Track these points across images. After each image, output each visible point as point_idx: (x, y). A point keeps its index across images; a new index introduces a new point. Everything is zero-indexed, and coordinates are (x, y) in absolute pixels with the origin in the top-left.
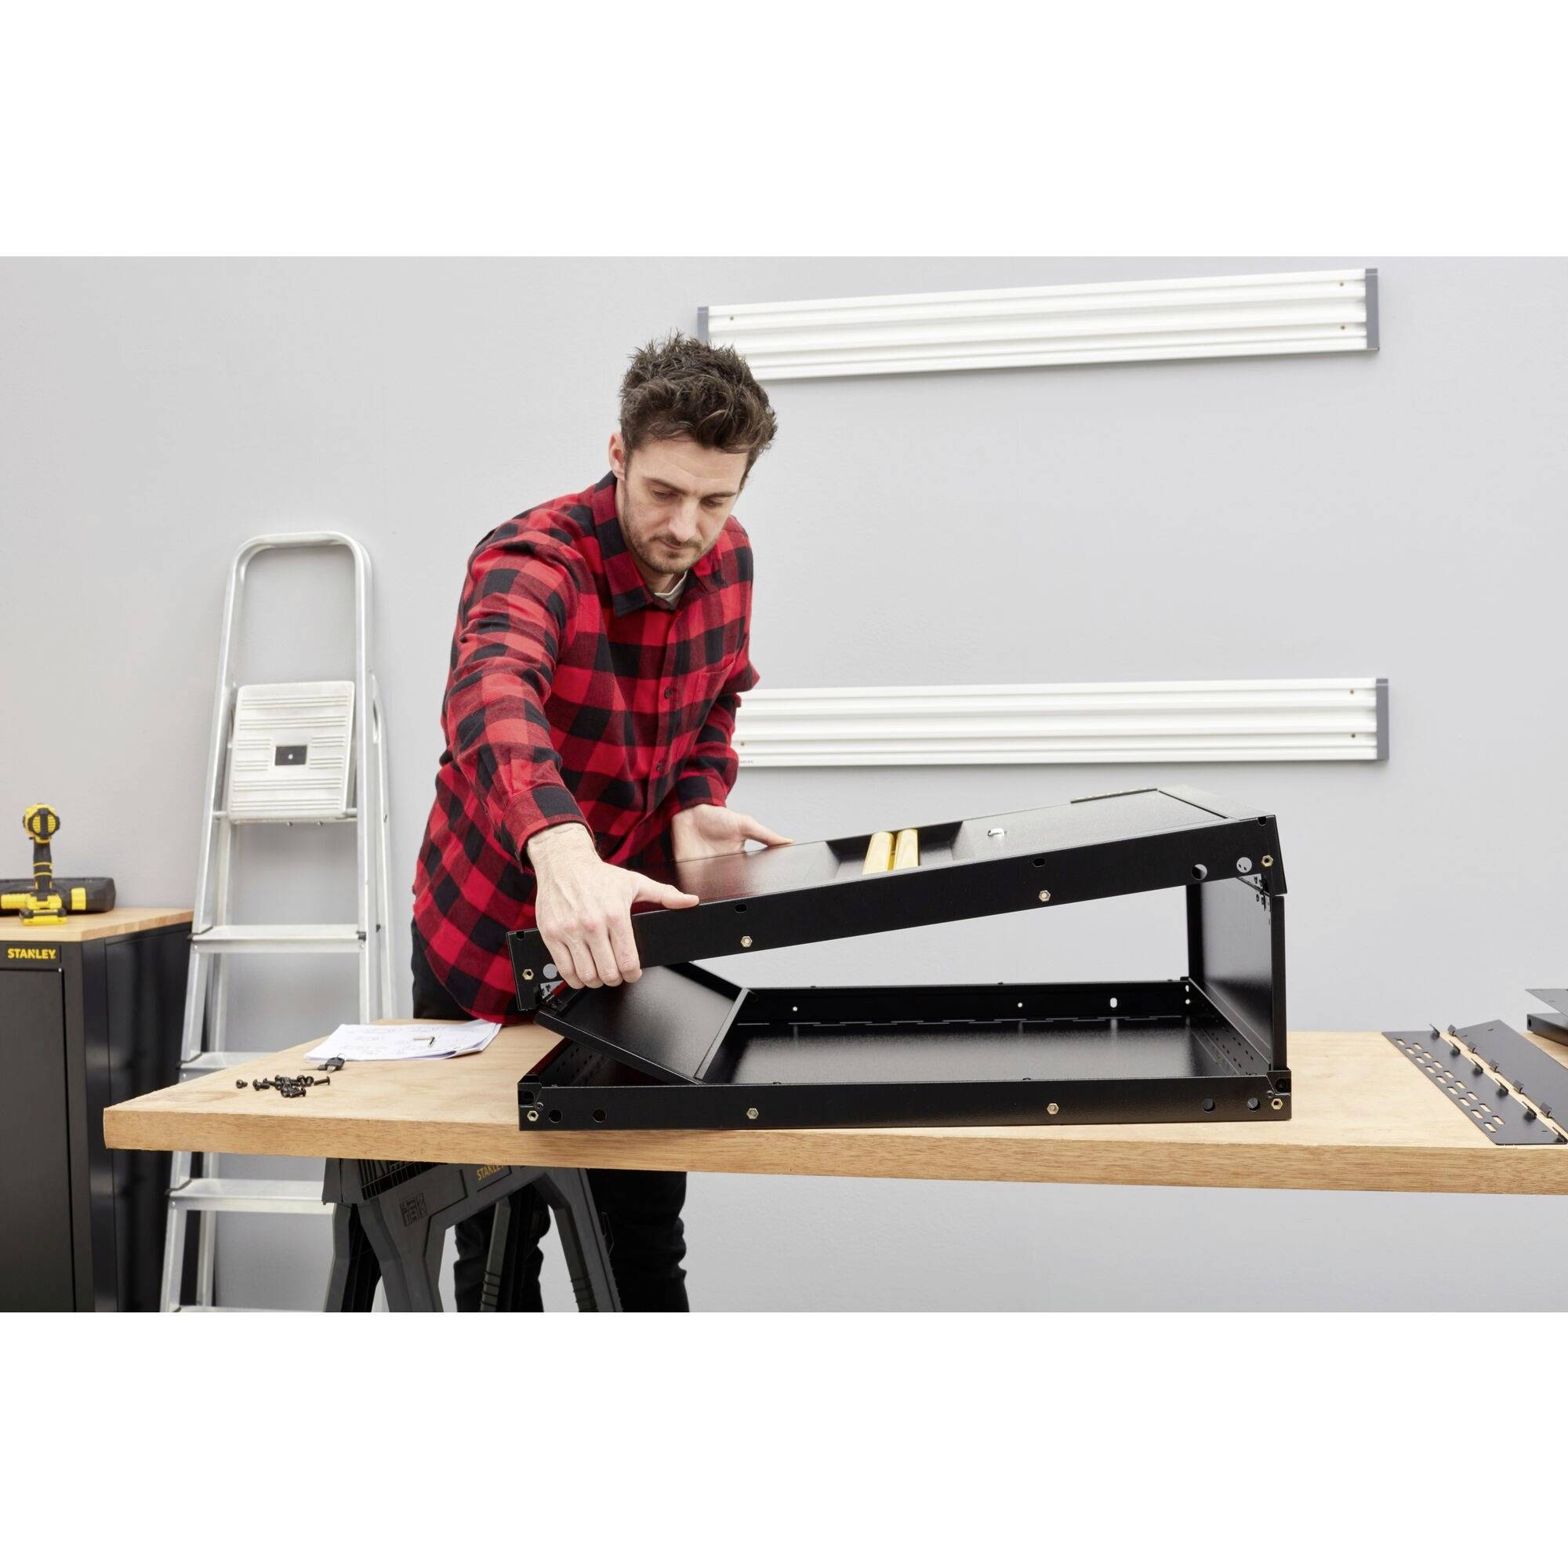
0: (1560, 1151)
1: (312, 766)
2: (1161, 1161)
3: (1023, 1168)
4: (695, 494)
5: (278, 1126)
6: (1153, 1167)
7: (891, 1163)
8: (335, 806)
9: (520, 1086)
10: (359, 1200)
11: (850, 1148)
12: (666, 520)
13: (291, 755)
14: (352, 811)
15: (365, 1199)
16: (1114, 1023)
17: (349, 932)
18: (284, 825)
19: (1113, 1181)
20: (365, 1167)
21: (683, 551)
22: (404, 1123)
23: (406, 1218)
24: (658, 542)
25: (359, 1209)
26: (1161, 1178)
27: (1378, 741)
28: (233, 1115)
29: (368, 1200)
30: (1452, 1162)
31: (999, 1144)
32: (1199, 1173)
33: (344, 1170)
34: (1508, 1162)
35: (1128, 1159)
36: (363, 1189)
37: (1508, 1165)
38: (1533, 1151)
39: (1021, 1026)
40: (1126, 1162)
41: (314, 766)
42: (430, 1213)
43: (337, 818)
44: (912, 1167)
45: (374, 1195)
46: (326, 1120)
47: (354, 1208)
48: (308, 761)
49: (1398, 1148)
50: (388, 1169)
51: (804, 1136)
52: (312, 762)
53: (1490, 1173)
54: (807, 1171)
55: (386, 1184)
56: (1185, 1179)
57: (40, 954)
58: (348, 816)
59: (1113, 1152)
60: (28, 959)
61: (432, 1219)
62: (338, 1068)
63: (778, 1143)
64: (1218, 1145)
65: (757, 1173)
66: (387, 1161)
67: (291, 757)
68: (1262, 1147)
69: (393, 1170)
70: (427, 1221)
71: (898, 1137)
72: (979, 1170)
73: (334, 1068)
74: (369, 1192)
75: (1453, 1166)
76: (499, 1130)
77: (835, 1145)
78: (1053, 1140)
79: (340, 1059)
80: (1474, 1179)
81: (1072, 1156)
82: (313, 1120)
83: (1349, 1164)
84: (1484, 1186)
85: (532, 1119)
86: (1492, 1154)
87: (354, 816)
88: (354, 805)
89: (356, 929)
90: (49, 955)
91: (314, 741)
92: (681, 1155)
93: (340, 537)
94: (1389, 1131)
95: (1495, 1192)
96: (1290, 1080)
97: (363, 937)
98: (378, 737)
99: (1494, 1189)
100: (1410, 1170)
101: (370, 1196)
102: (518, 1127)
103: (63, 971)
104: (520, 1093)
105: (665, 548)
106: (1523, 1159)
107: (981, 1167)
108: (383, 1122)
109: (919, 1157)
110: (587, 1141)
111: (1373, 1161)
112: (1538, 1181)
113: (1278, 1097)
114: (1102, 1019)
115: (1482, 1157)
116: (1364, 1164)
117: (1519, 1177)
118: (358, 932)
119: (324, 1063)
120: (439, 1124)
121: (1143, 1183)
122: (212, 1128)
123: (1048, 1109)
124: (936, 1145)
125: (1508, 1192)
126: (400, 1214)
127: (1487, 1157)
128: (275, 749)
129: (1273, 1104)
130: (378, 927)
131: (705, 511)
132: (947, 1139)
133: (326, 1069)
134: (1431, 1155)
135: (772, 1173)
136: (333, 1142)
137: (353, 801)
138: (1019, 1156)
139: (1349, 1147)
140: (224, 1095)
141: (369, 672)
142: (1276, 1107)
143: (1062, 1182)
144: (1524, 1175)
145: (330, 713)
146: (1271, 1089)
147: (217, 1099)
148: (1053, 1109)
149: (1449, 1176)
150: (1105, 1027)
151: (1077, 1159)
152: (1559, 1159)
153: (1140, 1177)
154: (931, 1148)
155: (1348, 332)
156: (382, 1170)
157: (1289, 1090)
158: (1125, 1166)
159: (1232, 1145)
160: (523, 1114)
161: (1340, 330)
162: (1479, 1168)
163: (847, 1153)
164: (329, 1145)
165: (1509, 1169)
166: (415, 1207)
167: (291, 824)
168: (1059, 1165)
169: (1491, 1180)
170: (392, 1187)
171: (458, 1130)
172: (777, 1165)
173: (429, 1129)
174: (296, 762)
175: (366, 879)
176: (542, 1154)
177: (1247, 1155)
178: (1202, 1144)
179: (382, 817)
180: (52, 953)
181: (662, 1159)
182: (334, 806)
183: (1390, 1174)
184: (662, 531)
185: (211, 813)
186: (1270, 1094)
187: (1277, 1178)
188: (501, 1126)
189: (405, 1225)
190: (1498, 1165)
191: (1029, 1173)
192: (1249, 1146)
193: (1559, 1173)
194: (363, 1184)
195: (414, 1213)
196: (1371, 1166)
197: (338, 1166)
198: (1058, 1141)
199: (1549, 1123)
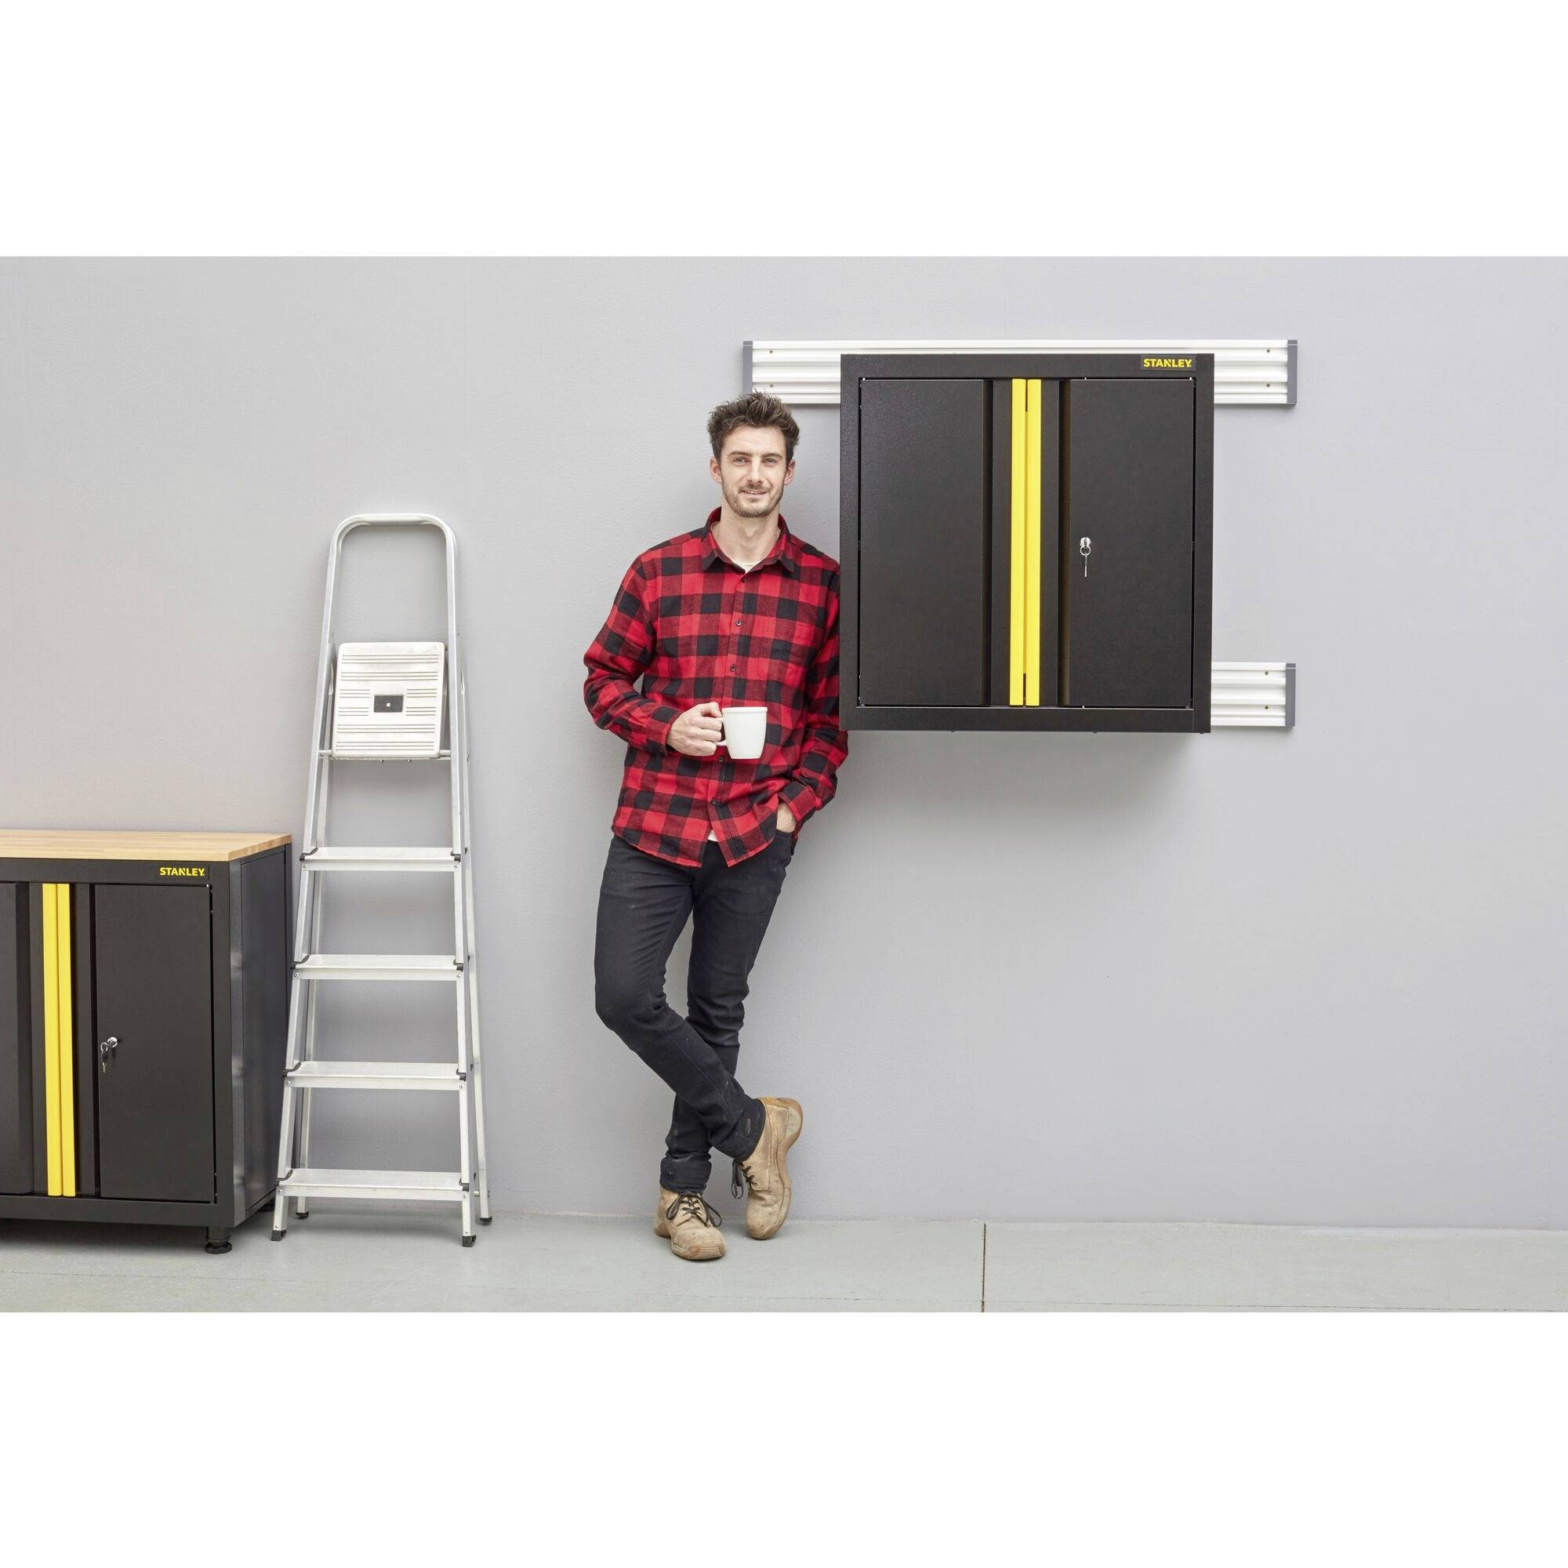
1: (408, 713)
8: (431, 748)
13: (388, 704)
14: (445, 752)
17: (444, 854)
27: (1286, 712)
41: (410, 713)
43: (431, 758)
48: (404, 708)
52: (409, 710)
57: (191, 872)
58: (441, 756)
60: (178, 876)
87: (448, 756)
88: (447, 746)
89: (451, 852)
90: (199, 873)
91: (409, 692)
93: (430, 518)
97: (458, 859)
98: (463, 691)
103: (211, 887)
118: (453, 854)
128: (374, 698)
130: (466, 850)
137: (446, 744)
141: (458, 635)
145: (422, 668)
155: (1271, 389)
161: (1266, 387)
174: (392, 710)
179: (466, 757)
180: (202, 872)
182: (428, 747)
185: (316, 751)
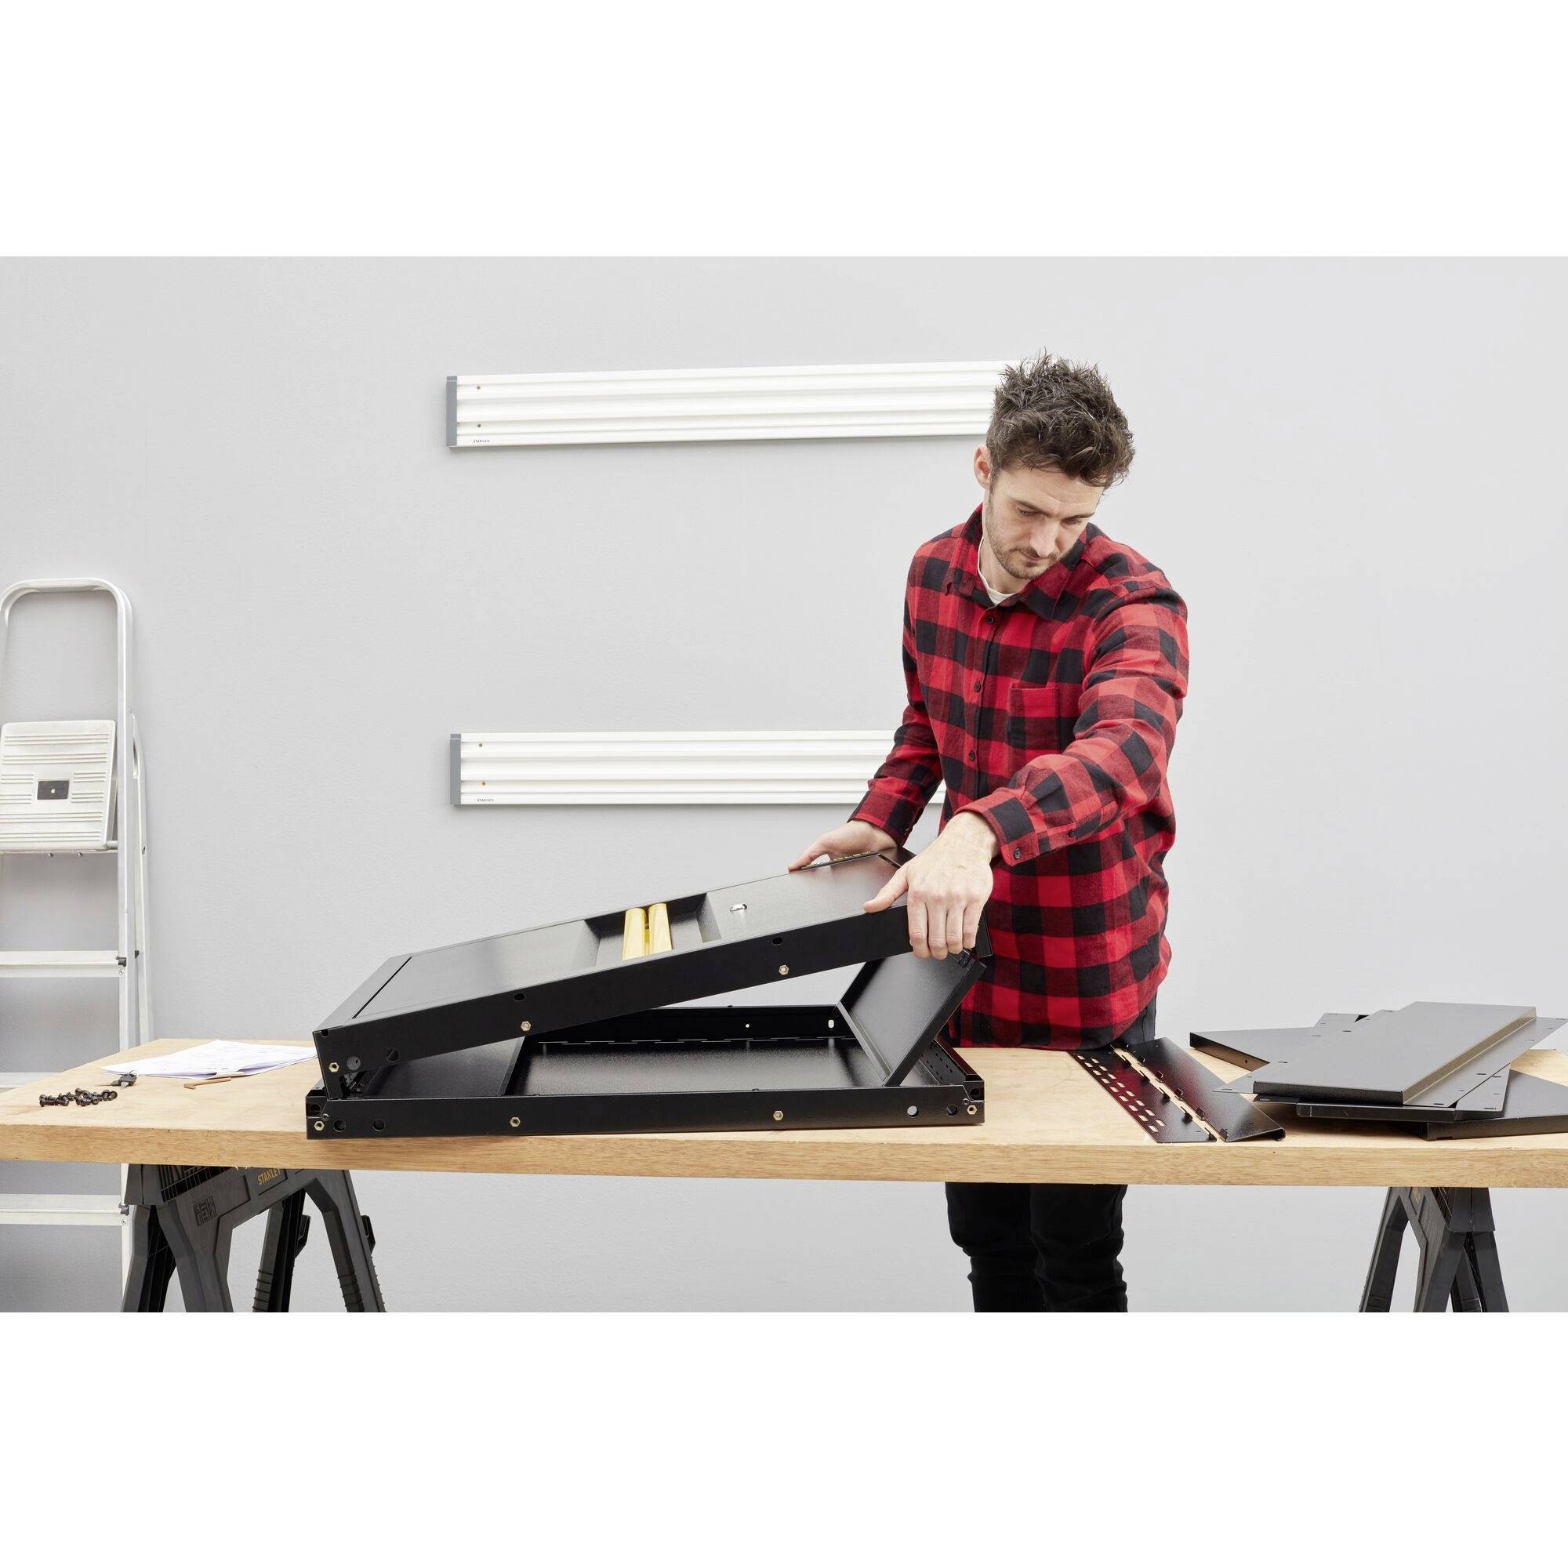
0: (1210, 1148)
1: (73, 800)
2: (874, 1159)
3: (754, 1166)
4: (1057, 516)
5: (85, 1136)
6: (866, 1164)
7: (639, 1163)
8: (97, 838)
9: (307, 1099)
10: (158, 1201)
11: (603, 1150)
12: (1027, 535)
13: (53, 790)
14: (112, 843)
15: (164, 1201)
16: (831, 1042)
17: (109, 958)
18: (46, 855)
19: (833, 1177)
20: (164, 1171)
21: (1040, 562)
22: (202, 1132)
23: (199, 1219)
24: (1018, 552)
25: (158, 1211)
26: (873, 1173)
28: (43, 1126)
29: (167, 1202)
30: (1120, 1158)
31: (734, 1146)
32: (907, 1170)
33: (144, 1174)
34: (1166, 1157)
35: (845, 1158)
36: (162, 1192)
37: (1167, 1160)
38: (1188, 1147)
39: (748, 1044)
40: (843, 1160)
41: (76, 800)
42: (219, 1215)
43: (98, 850)
44: (656, 1167)
45: (172, 1197)
46: (131, 1130)
47: (153, 1209)
48: (70, 795)
49: (1074, 1146)
50: (183, 1173)
51: (563, 1140)
52: (75, 796)
53: (1152, 1167)
54: (566, 1171)
55: (181, 1188)
56: (894, 1174)
58: (108, 848)
59: (832, 1151)
61: (221, 1219)
62: (131, 1084)
63: (540, 1146)
64: (923, 1145)
65: (521, 1173)
66: (182, 1166)
67: (53, 791)
68: (959, 1146)
69: (187, 1175)
70: (216, 1222)
71: (645, 1140)
72: (716, 1168)
73: (127, 1084)
74: (167, 1195)
75: (1119, 1162)
76: (290, 1137)
77: (589, 1148)
78: (780, 1142)
79: (132, 1076)
80: (1139, 1172)
81: (797, 1156)
82: (118, 1130)
83: (1033, 1160)
84: (1146, 1178)
85: (318, 1129)
86: (1153, 1151)
87: (115, 848)
88: (115, 838)
89: (117, 955)
91: (75, 776)
92: (453, 1158)
93: (100, 583)
94: (1068, 1131)
95: (1156, 1183)
96: (983, 1089)
97: (123, 963)
98: (137, 774)
99: (1155, 1181)
100: (1084, 1165)
101: (168, 1199)
102: (305, 1135)
104: (307, 1105)
105: (1024, 559)
106: (1180, 1155)
107: (717, 1166)
108: (183, 1131)
109: (663, 1158)
110: (369, 1146)
111: (1053, 1158)
112: (1192, 1174)
113: (972, 1104)
114: (820, 1038)
115: (1144, 1153)
116: (1046, 1160)
117: (1176, 1170)
118: (118, 958)
119: (118, 1078)
120: (233, 1132)
121: (858, 1178)
122: (23, 1138)
123: (774, 1116)
124: (677, 1147)
125: (1167, 1183)
126: (193, 1214)
127: (1149, 1154)
128: (38, 783)
129: (968, 1110)
130: (137, 953)
131: (1064, 527)
132: (687, 1141)
133: (119, 1085)
134: (1101, 1152)
135: (535, 1173)
136: (136, 1150)
137: (114, 833)
138: (751, 1156)
139: (1032, 1146)
140: (29, 1109)
141: (130, 712)
142: (971, 1113)
143: (788, 1178)
144: (1180, 1168)
145: (91, 750)
146: (967, 1097)
147: (25, 1112)
148: (778, 1115)
149: (1118, 1170)
150: (824, 1045)
151: (802, 1158)
152: (1210, 1155)
153: (856, 1173)
154: (675, 1150)
156: (179, 1176)
157: (982, 1098)
158: (842, 1164)
159: (935, 1145)
160: (310, 1125)
162: (1142, 1163)
163: (601, 1155)
164: (132, 1152)
165: (1167, 1163)
166: (206, 1208)
167: (52, 855)
168: (786, 1163)
169: (1153, 1173)
170: (186, 1190)
171: (254, 1138)
172: (539, 1166)
173: (225, 1137)
174: (57, 796)
175: (126, 907)
176: (328, 1159)
177: (947, 1153)
178: (909, 1145)
179: (141, 849)
181: (436, 1162)
182: (93, 837)
183: (1067, 1169)
184: (1023, 544)
186: (966, 1102)
187: (972, 1172)
188: (291, 1134)
189: (198, 1225)
190: (1159, 1160)
191: (759, 1170)
192: (949, 1145)
193: (1209, 1166)
194: (162, 1188)
195: (205, 1214)
196: (1052, 1162)
197: (140, 1171)
198: (784, 1143)
199: (1203, 1125)
